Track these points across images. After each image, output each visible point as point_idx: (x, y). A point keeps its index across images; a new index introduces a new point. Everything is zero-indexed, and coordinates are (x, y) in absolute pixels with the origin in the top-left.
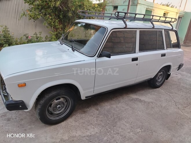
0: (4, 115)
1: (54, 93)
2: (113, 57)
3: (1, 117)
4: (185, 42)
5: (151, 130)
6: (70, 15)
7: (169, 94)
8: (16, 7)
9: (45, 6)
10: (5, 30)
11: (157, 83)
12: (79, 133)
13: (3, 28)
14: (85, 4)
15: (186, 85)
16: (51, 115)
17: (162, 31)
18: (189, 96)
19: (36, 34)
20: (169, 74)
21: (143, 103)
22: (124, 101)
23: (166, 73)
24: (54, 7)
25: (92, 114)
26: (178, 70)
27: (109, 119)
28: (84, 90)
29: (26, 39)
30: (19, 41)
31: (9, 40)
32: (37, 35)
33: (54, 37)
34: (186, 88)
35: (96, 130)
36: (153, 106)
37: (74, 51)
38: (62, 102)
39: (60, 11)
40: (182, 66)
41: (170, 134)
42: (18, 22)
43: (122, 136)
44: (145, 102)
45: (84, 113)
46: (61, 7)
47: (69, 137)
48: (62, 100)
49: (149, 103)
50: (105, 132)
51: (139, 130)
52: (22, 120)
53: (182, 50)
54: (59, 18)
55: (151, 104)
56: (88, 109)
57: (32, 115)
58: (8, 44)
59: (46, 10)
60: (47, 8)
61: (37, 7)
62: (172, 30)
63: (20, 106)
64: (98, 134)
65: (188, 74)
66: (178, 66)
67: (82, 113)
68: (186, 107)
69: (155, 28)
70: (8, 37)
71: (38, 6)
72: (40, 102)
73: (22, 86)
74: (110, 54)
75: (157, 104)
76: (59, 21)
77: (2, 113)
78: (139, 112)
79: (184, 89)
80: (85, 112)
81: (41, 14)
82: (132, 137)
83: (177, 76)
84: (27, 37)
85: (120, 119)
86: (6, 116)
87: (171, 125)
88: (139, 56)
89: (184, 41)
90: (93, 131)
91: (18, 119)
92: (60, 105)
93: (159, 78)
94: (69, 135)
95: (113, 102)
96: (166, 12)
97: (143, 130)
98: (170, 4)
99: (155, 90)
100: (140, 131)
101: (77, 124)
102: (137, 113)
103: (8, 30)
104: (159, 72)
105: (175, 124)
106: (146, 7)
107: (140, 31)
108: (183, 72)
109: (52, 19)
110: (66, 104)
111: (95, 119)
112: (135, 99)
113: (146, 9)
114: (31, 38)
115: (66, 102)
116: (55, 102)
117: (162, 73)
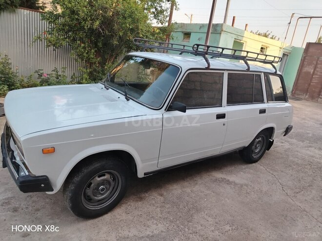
0: (7, 202)
1: (97, 165)
2: (189, 112)
3: (2, 205)
4: (293, 93)
5: (247, 228)
6: (115, 42)
7: (271, 172)
8: (26, 26)
9: (75, 26)
10: (4, 61)
11: (253, 155)
12: (133, 232)
13: (2, 59)
14: (140, 27)
15: (296, 159)
16: (89, 203)
17: (260, 75)
18: (302, 177)
19: (56, 70)
20: (272, 141)
21: (232, 186)
22: (203, 181)
23: (267, 139)
24: (89, 29)
25: (154, 202)
26: (284, 136)
27: (181, 210)
28: (143, 161)
29: (38, 78)
30: (26, 80)
31: (10, 78)
32: (57, 72)
33: (85, 76)
34: (297, 164)
35: (161, 227)
36: (248, 190)
37: (128, 100)
38: (106, 180)
39: (99, 35)
40: (291, 130)
41: (275, 233)
42: (26, 49)
43: (202, 236)
44: (235, 184)
45: (140, 201)
46: (100, 30)
47: (118, 238)
48: (107, 177)
49: (242, 186)
50: (174, 230)
51: (228, 228)
52: (38, 210)
53: (290, 105)
54: (96, 45)
55: (246, 187)
56: (146, 194)
57: (54, 203)
58: (8, 85)
59: (76, 34)
60: (77, 30)
61: (61, 27)
62: (275, 74)
63: (43, 185)
64: (163, 234)
65: (300, 143)
66: (284, 130)
67: (137, 201)
68: (297, 193)
69: (251, 70)
70: (8, 74)
71: (63, 26)
72: (74, 180)
73: (49, 151)
74: (185, 107)
75: (254, 188)
76: (96, 51)
77: (4, 199)
78: (227, 199)
79: (294, 165)
80: (141, 199)
81: (67, 39)
82: (218, 237)
83: (283, 144)
84: (40, 75)
85: (198, 210)
86: (10, 204)
87: (277, 220)
88: (228, 112)
89: (292, 91)
90: (157, 228)
91: (31, 208)
92: (103, 185)
93: (256, 146)
94: (117, 234)
95: (186, 184)
96: (264, 46)
97: (234, 228)
98: (269, 34)
99: (250, 165)
100: (230, 228)
101: (130, 217)
102: (223, 201)
103: (10, 61)
104: (257, 137)
105: (283, 218)
106: (235, 37)
107: (229, 74)
108: (292, 138)
109: (84, 48)
110: (113, 184)
111: (158, 209)
112: (221, 180)
113: (234, 40)
114: (47, 76)
115: (113, 180)
116: (96, 179)
117: (260, 139)
